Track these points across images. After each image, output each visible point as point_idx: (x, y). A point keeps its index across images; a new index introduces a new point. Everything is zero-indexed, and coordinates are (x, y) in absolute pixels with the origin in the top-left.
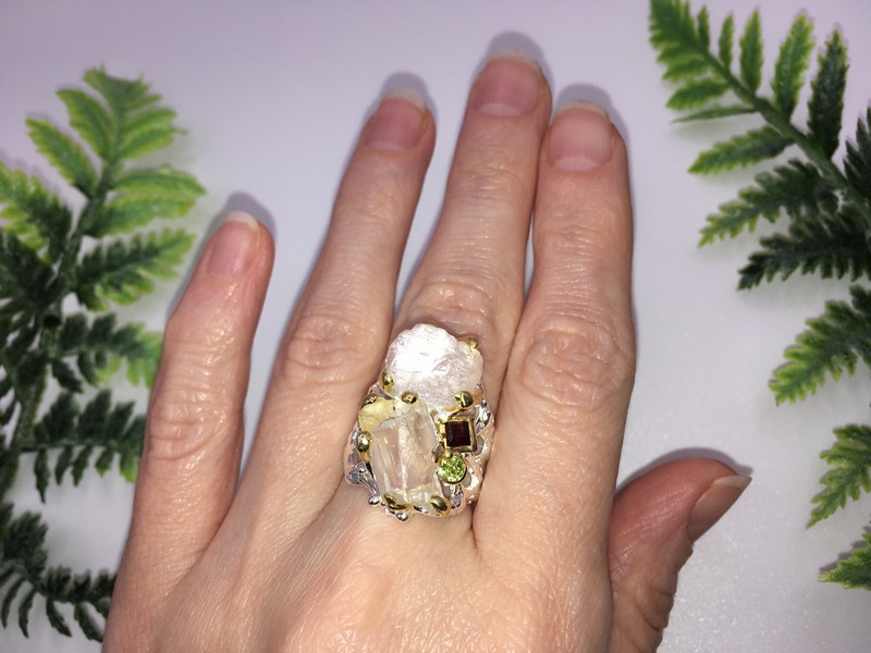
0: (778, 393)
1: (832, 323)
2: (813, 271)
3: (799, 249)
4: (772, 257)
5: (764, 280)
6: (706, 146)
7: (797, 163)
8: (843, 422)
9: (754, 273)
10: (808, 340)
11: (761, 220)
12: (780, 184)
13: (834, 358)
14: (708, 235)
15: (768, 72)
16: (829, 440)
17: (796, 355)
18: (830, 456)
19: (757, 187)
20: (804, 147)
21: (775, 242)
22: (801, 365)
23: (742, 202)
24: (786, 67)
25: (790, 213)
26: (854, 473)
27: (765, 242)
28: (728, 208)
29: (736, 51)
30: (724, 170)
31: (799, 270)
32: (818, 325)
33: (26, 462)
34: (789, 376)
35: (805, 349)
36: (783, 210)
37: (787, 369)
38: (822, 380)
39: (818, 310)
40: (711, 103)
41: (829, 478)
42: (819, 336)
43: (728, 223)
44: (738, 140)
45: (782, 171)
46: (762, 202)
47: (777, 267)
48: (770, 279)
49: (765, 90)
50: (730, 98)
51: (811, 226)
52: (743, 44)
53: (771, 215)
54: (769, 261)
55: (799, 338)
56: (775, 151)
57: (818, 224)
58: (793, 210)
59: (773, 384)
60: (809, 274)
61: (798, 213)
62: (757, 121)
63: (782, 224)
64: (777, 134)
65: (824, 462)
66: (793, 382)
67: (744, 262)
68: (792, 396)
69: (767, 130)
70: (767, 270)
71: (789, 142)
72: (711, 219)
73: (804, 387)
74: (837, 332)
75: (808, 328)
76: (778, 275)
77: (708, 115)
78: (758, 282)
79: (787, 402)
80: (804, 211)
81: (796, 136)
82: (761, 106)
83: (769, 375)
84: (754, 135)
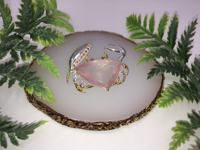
13: (176, 97)
15: (156, 27)
16: (174, 125)
18: (175, 130)
24: (161, 25)
26: (183, 135)
29: (148, 23)
38: (173, 103)
49: (156, 31)
50: (146, 35)
51: (168, 62)
52: (150, 21)
58: (164, 57)
64: (158, 42)
71: (162, 45)
77: (141, 38)
80: (167, 58)
81: (164, 43)
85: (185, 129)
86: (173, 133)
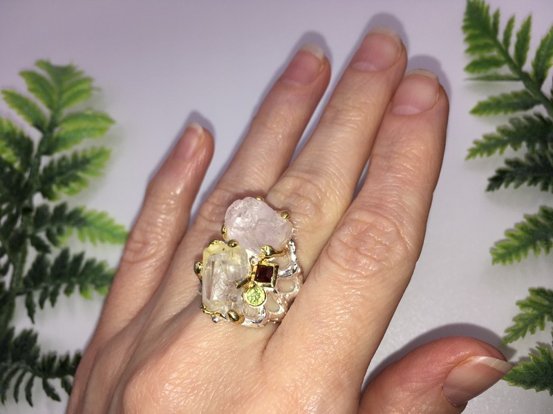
0: (495, 257)
1: (542, 220)
2: (536, 185)
3: (529, 169)
4: (511, 172)
5: (503, 186)
6: (484, 98)
7: (540, 117)
8: (537, 285)
9: (498, 180)
10: (523, 227)
11: (509, 149)
12: (526, 127)
13: (538, 243)
14: (473, 153)
15: (531, 55)
16: (524, 295)
17: (513, 236)
18: (522, 305)
19: (510, 126)
20: (546, 107)
21: (514, 164)
22: (516, 243)
23: (498, 135)
24: (543, 53)
25: (528, 146)
26: (536, 317)
27: (508, 162)
28: (488, 138)
29: (513, 40)
30: (492, 115)
31: (526, 184)
32: (532, 220)
33: (20, 302)
34: (505, 247)
35: (520, 233)
36: (524, 144)
37: (504, 244)
38: (526, 254)
39: (534, 211)
40: (492, 71)
41: (518, 319)
42: (531, 226)
43: (486, 146)
44: (505, 96)
45: (529, 119)
46: (512, 137)
47: (512, 179)
48: (506, 186)
49: (528, 67)
50: (505, 70)
51: (541, 157)
52: (518, 35)
53: (516, 145)
54: (508, 175)
55: (517, 225)
56: (527, 106)
57: (546, 157)
58: (531, 144)
59: (493, 251)
60: (532, 186)
61: (533, 148)
62: (520, 86)
63: (521, 153)
64: (530, 96)
65: (518, 308)
66: (507, 252)
67: (492, 173)
68: (504, 261)
69: (525, 93)
70: (506, 180)
71: (538, 102)
72: (476, 142)
73: (514, 257)
74: (544, 227)
75: (525, 220)
76: (512, 185)
77: (489, 78)
78: (498, 186)
79: (499, 265)
80: (538, 146)
81: (543, 100)
82: (524, 77)
83: (492, 245)
84: (516, 95)
85: (544, 306)
86: (517, 311)
